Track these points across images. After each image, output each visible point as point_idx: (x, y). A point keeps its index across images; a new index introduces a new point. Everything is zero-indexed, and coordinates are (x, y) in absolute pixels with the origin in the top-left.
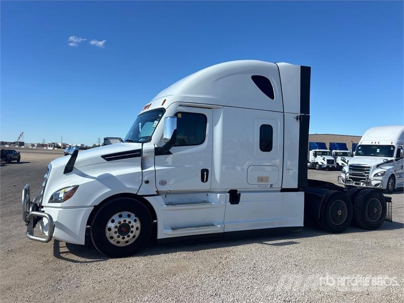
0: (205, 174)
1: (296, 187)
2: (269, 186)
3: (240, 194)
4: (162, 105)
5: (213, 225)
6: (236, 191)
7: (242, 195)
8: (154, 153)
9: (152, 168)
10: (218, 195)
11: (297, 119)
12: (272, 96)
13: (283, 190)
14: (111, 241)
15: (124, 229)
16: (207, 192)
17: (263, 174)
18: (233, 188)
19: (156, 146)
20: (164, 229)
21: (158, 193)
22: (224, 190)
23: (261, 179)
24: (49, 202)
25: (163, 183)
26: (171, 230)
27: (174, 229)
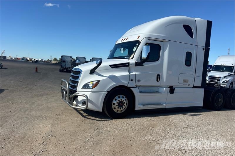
0: (158, 77)
1: (200, 86)
2: (188, 85)
3: (174, 89)
4: (138, 39)
5: (161, 104)
6: (173, 87)
7: (176, 89)
8: (135, 65)
9: (134, 73)
10: (165, 88)
11: (203, 50)
12: (192, 36)
13: (194, 87)
14: (114, 110)
15: (120, 104)
16: (158, 87)
17: (186, 79)
18: (171, 85)
19: (136, 61)
20: (139, 105)
21: (136, 86)
22: (167, 86)
23: (185, 81)
24: (82, 89)
25: (139, 81)
26: (143, 106)
27: (143, 105)
